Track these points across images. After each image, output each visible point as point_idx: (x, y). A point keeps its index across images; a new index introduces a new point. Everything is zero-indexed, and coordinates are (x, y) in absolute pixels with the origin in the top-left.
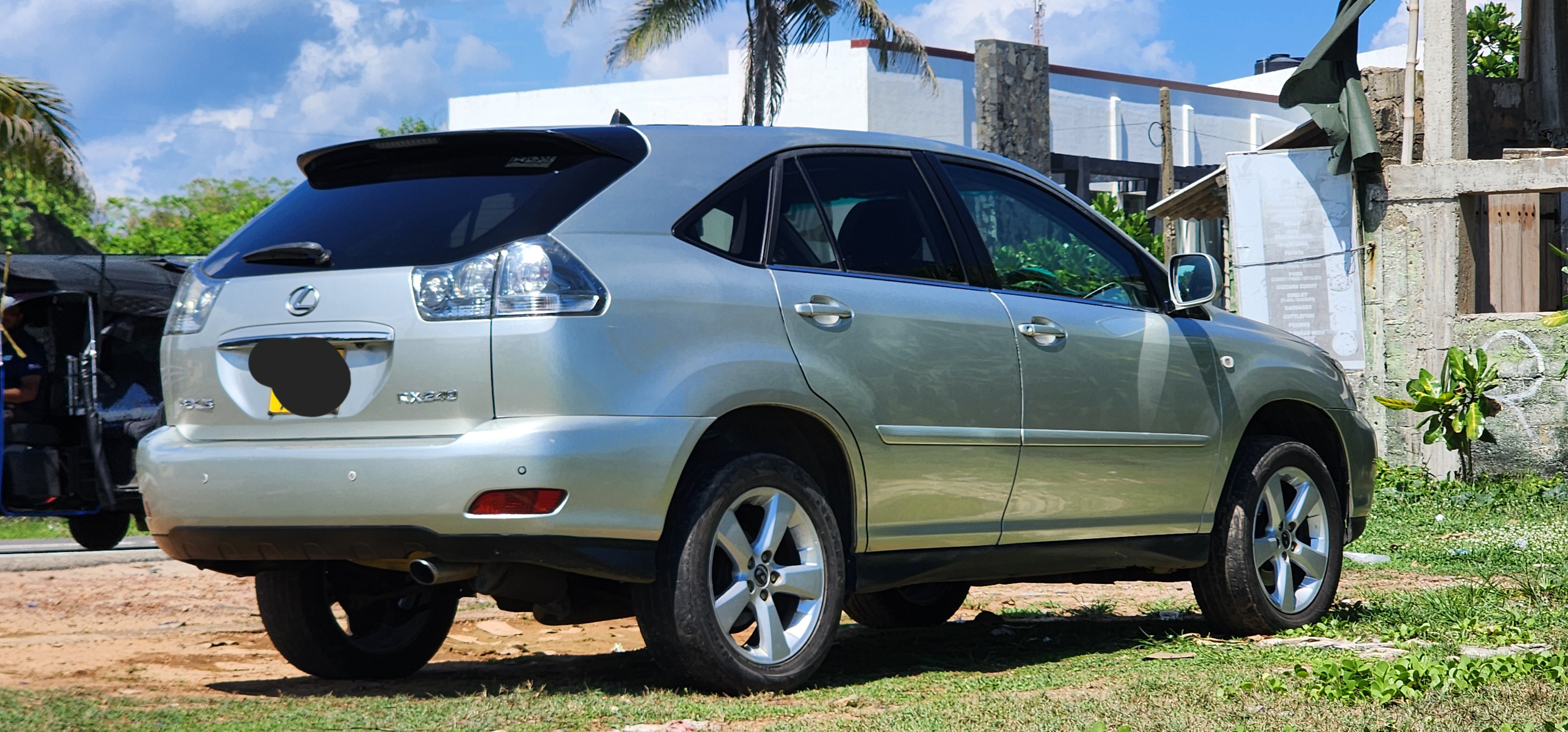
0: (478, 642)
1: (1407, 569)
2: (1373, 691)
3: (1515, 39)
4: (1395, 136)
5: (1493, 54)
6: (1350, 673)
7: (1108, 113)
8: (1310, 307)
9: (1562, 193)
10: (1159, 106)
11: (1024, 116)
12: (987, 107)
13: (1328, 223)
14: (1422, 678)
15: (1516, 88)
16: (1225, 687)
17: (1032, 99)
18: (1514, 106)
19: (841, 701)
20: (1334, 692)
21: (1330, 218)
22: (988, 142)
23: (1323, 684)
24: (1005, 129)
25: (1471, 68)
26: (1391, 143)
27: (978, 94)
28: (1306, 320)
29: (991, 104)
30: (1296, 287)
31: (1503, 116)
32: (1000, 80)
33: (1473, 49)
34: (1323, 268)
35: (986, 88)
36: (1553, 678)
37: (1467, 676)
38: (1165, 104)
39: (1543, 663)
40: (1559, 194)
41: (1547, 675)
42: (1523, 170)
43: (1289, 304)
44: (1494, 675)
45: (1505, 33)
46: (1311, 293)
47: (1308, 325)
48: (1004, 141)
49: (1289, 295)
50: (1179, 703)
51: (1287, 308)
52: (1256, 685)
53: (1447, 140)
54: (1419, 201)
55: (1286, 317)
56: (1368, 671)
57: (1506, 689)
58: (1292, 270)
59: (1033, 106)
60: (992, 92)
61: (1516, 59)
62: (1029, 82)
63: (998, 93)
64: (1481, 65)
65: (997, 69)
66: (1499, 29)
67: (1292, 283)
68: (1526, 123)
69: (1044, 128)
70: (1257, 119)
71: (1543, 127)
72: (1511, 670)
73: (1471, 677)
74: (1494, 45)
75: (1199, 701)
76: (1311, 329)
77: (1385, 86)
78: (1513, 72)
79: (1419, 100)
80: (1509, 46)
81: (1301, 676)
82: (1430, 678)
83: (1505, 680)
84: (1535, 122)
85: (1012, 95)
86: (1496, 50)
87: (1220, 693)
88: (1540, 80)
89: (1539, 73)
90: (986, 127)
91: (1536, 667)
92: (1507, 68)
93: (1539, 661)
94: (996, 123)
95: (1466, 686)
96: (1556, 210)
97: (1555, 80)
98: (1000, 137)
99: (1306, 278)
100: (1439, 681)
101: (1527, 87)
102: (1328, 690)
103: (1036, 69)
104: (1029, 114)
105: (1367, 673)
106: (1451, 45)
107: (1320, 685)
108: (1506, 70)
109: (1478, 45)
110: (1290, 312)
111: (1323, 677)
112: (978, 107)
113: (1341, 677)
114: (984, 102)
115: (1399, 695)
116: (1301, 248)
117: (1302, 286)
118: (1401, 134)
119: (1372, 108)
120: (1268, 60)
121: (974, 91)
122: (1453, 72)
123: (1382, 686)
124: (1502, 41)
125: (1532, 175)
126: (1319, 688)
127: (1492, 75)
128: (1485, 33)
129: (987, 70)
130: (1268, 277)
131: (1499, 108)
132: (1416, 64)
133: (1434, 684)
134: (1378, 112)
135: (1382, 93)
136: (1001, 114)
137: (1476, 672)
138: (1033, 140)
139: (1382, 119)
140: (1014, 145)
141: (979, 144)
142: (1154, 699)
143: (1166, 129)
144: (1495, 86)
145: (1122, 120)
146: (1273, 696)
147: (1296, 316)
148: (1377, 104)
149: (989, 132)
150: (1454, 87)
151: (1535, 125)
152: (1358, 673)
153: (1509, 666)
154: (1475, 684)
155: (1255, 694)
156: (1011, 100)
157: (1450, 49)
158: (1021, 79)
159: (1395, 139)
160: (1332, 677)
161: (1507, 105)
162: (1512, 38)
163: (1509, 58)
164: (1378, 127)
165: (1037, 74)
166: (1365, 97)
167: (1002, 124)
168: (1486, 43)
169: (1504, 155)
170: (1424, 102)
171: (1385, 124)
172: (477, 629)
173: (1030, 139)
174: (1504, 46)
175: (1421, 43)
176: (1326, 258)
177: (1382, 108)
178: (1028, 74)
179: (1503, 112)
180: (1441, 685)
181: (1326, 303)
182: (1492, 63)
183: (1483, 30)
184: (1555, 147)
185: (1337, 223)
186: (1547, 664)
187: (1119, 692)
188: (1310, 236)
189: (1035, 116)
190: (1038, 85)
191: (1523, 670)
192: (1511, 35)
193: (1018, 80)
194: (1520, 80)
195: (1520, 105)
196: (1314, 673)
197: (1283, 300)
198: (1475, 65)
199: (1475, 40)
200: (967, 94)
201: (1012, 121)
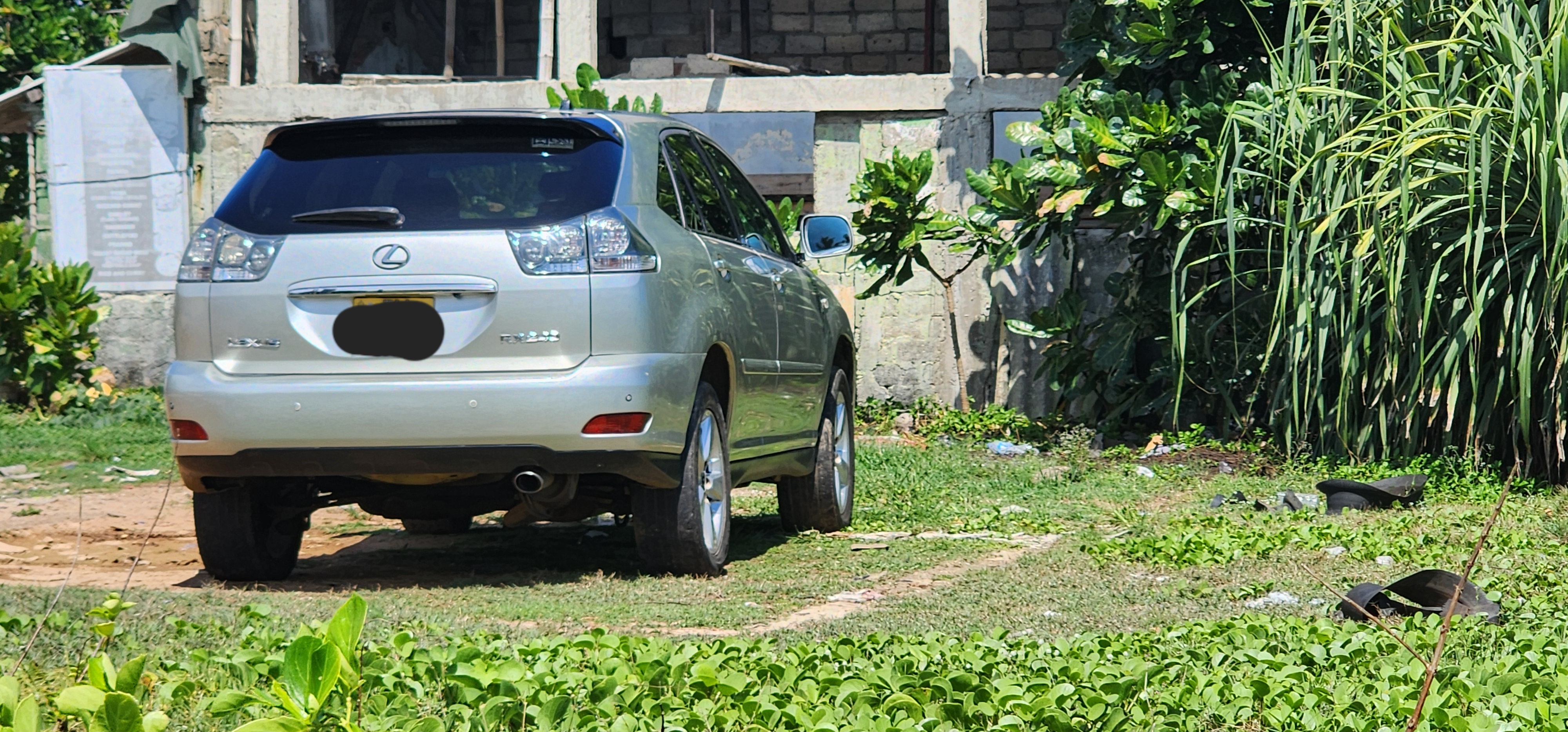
4: (217, 57)
8: (132, 227)
13: (157, 143)
21: (159, 137)
26: (218, 65)
28: (127, 240)
30: (118, 206)
34: (149, 188)
42: (361, 96)
43: (109, 223)
46: (134, 212)
47: (129, 244)
49: (110, 214)
51: (108, 227)
53: (284, 64)
54: (252, 123)
55: (106, 236)
58: (114, 189)
67: (114, 202)
76: (132, 249)
77: (209, 7)
99: (130, 197)
110: (110, 231)
116: (125, 167)
117: (126, 206)
125: (375, 102)
130: (87, 197)
134: (206, 33)
135: (208, 14)
139: (210, 40)
147: (117, 235)
148: (205, 25)
150: (290, 13)
159: (220, 61)
164: (206, 48)
169: (343, 81)
176: (153, 178)
181: (150, 223)
185: (167, 142)
188: (135, 155)
197: (103, 219)
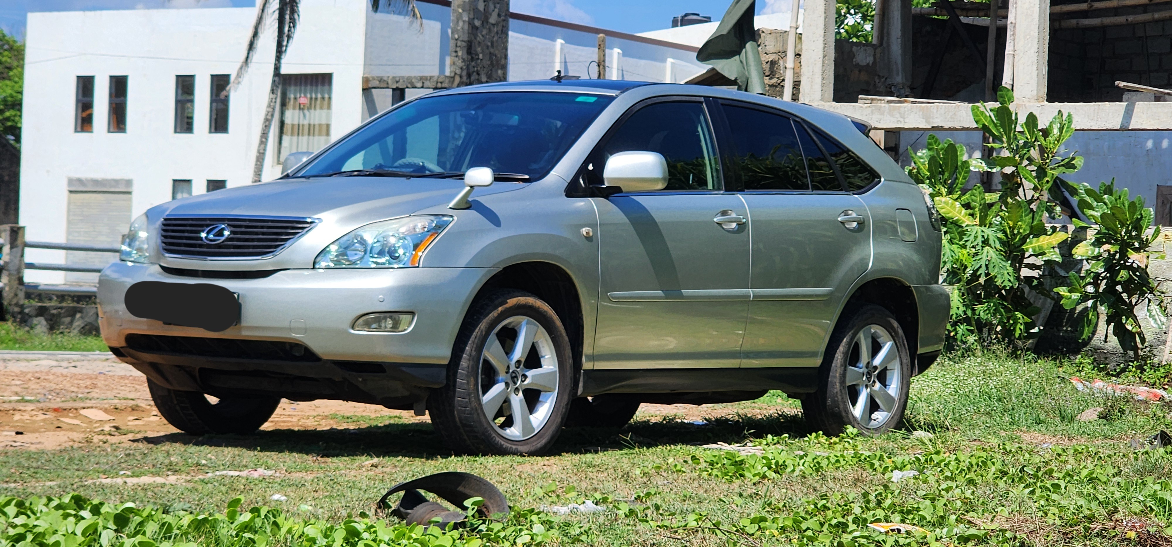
0: (82, 424)
1: (774, 404)
2: (746, 473)
3: (873, 13)
4: (779, 81)
5: (856, 24)
6: (730, 462)
7: (553, 52)
9: (901, 132)
10: (597, 49)
11: (487, 51)
12: (459, 43)
14: (781, 465)
15: (870, 50)
16: (642, 468)
17: (495, 39)
18: (868, 64)
19: (367, 463)
20: (719, 474)
22: (458, 71)
23: (712, 469)
24: (472, 62)
25: (839, 33)
26: (776, 87)
27: (452, 33)
29: (463, 41)
31: (860, 71)
32: (471, 23)
33: (840, 20)
35: (459, 28)
36: (871, 468)
37: (812, 465)
38: (602, 47)
39: (865, 459)
40: (899, 132)
41: (867, 466)
42: (872, 113)
44: (830, 465)
45: (865, 8)
48: (471, 70)
50: (608, 477)
52: (664, 467)
53: (818, 87)
56: (743, 460)
57: (839, 475)
59: (495, 44)
60: (463, 32)
61: (872, 28)
62: (493, 25)
63: (469, 33)
64: (846, 31)
65: (469, 14)
66: (861, 4)
68: (876, 78)
69: (503, 62)
70: (672, 63)
71: (889, 81)
72: (843, 463)
73: (815, 466)
74: (857, 17)
75: (623, 476)
77: (773, 43)
78: (870, 38)
79: (798, 55)
80: (869, 18)
81: (695, 463)
82: (786, 466)
83: (838, 468)
84: (883, 77)
85: (479, 35)
86: (859, 21)
87: (638, 471)
88: (889, 46)
89: (888, 39)
90: (457, 59)
91: (860, 461)
92: (866, 36)
93: (863, 457)
94: (465, 57)
95: (811, 472)
96: (896, 145)
97: (899, 46)
98: (468, 67)
100: (792, 468)
101: (879, 50)
102: (715, 472)
103: (499, 15)
104: (492, 50)
105: (742, 462)
106: (823, 15)
107: (709, 469)
108: (865, 37)
109: (845, 16)
111: (712, 464)
112: (452, 43)
113: (724, 464)
114: (456, 40)
115: (764, 477)
118: (783, 80)
119: (763, 59)
120: (683, 17)
121: (450, 31)
122: (824, 36)
123: (753, 470)
124: (863, 14)
125: (880, 117)
126: (708, 471)
127: (855, 40)
128: (850, 7)
129: (461, 14)
131: (857, 65)
132: (797, 28)
133: (789, 470)
134: (767, 63)
135: (770, 48)
136: (470, 48)
137: (818, 463)
138: (494, 70)
139: (770, 68)
140: (478, 74)
141: (451, 72)
142: (591, 474)
143: (601, 67)
144: (854, 49)
145: (565, 58)
146: (675, 475)
148: (767, 56)
149: (460, 63)
150: (824, 47)
151: (883, 80)
152: (736, 462)
153: (841, 459)
154: (817, 470)
155: (663, 474)
156: (478, 39)
157: (822, 18)
158: (487, 22)
159: (779, 84)
160: (717, 464)
161: (863, 63)
162: (871, 12)
163: (868, 27)
164: (767, 74)
165: (500, 20)
166: (758, 50)
167: (470, 57)
168: (851, 14)
169: (859, 101)
170: (802, 57)
171: (772, 72)
172: (80, 415)
173: (491, 70)
174: (864, 18)
175: (801, 11)
177: (770, 60)
178: (493, 19)
179: (861, 68)
180: (793, 471)
182: (855, 30)
183: (849, 4)
184: (897, 97)
186: (868, 459)
187: (565, 468)
189: (497, 52)
190: (500, 28)
191: (851, 463)
192: (870, 10)
193: (485, 24)
194: (874, 45)
195: (873, 63)
196: (705, 461)
198: (842, 31)
199: (843, 12)
200: (443, 33)
201: (478, 55)
